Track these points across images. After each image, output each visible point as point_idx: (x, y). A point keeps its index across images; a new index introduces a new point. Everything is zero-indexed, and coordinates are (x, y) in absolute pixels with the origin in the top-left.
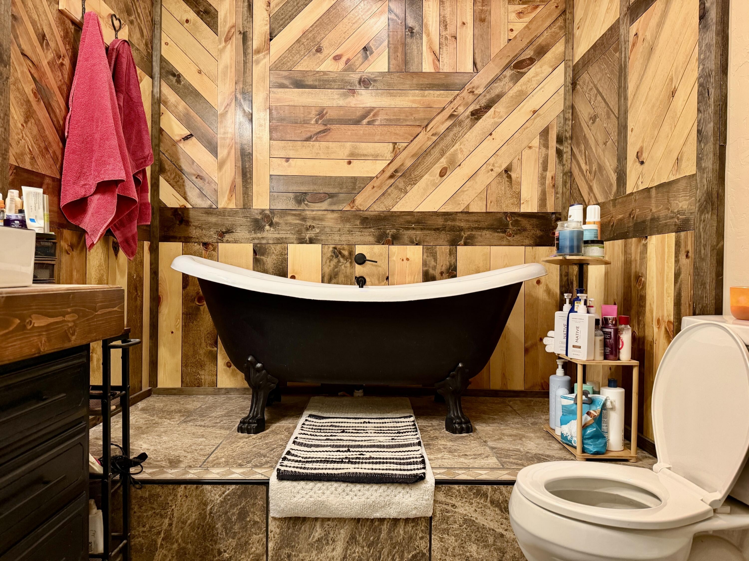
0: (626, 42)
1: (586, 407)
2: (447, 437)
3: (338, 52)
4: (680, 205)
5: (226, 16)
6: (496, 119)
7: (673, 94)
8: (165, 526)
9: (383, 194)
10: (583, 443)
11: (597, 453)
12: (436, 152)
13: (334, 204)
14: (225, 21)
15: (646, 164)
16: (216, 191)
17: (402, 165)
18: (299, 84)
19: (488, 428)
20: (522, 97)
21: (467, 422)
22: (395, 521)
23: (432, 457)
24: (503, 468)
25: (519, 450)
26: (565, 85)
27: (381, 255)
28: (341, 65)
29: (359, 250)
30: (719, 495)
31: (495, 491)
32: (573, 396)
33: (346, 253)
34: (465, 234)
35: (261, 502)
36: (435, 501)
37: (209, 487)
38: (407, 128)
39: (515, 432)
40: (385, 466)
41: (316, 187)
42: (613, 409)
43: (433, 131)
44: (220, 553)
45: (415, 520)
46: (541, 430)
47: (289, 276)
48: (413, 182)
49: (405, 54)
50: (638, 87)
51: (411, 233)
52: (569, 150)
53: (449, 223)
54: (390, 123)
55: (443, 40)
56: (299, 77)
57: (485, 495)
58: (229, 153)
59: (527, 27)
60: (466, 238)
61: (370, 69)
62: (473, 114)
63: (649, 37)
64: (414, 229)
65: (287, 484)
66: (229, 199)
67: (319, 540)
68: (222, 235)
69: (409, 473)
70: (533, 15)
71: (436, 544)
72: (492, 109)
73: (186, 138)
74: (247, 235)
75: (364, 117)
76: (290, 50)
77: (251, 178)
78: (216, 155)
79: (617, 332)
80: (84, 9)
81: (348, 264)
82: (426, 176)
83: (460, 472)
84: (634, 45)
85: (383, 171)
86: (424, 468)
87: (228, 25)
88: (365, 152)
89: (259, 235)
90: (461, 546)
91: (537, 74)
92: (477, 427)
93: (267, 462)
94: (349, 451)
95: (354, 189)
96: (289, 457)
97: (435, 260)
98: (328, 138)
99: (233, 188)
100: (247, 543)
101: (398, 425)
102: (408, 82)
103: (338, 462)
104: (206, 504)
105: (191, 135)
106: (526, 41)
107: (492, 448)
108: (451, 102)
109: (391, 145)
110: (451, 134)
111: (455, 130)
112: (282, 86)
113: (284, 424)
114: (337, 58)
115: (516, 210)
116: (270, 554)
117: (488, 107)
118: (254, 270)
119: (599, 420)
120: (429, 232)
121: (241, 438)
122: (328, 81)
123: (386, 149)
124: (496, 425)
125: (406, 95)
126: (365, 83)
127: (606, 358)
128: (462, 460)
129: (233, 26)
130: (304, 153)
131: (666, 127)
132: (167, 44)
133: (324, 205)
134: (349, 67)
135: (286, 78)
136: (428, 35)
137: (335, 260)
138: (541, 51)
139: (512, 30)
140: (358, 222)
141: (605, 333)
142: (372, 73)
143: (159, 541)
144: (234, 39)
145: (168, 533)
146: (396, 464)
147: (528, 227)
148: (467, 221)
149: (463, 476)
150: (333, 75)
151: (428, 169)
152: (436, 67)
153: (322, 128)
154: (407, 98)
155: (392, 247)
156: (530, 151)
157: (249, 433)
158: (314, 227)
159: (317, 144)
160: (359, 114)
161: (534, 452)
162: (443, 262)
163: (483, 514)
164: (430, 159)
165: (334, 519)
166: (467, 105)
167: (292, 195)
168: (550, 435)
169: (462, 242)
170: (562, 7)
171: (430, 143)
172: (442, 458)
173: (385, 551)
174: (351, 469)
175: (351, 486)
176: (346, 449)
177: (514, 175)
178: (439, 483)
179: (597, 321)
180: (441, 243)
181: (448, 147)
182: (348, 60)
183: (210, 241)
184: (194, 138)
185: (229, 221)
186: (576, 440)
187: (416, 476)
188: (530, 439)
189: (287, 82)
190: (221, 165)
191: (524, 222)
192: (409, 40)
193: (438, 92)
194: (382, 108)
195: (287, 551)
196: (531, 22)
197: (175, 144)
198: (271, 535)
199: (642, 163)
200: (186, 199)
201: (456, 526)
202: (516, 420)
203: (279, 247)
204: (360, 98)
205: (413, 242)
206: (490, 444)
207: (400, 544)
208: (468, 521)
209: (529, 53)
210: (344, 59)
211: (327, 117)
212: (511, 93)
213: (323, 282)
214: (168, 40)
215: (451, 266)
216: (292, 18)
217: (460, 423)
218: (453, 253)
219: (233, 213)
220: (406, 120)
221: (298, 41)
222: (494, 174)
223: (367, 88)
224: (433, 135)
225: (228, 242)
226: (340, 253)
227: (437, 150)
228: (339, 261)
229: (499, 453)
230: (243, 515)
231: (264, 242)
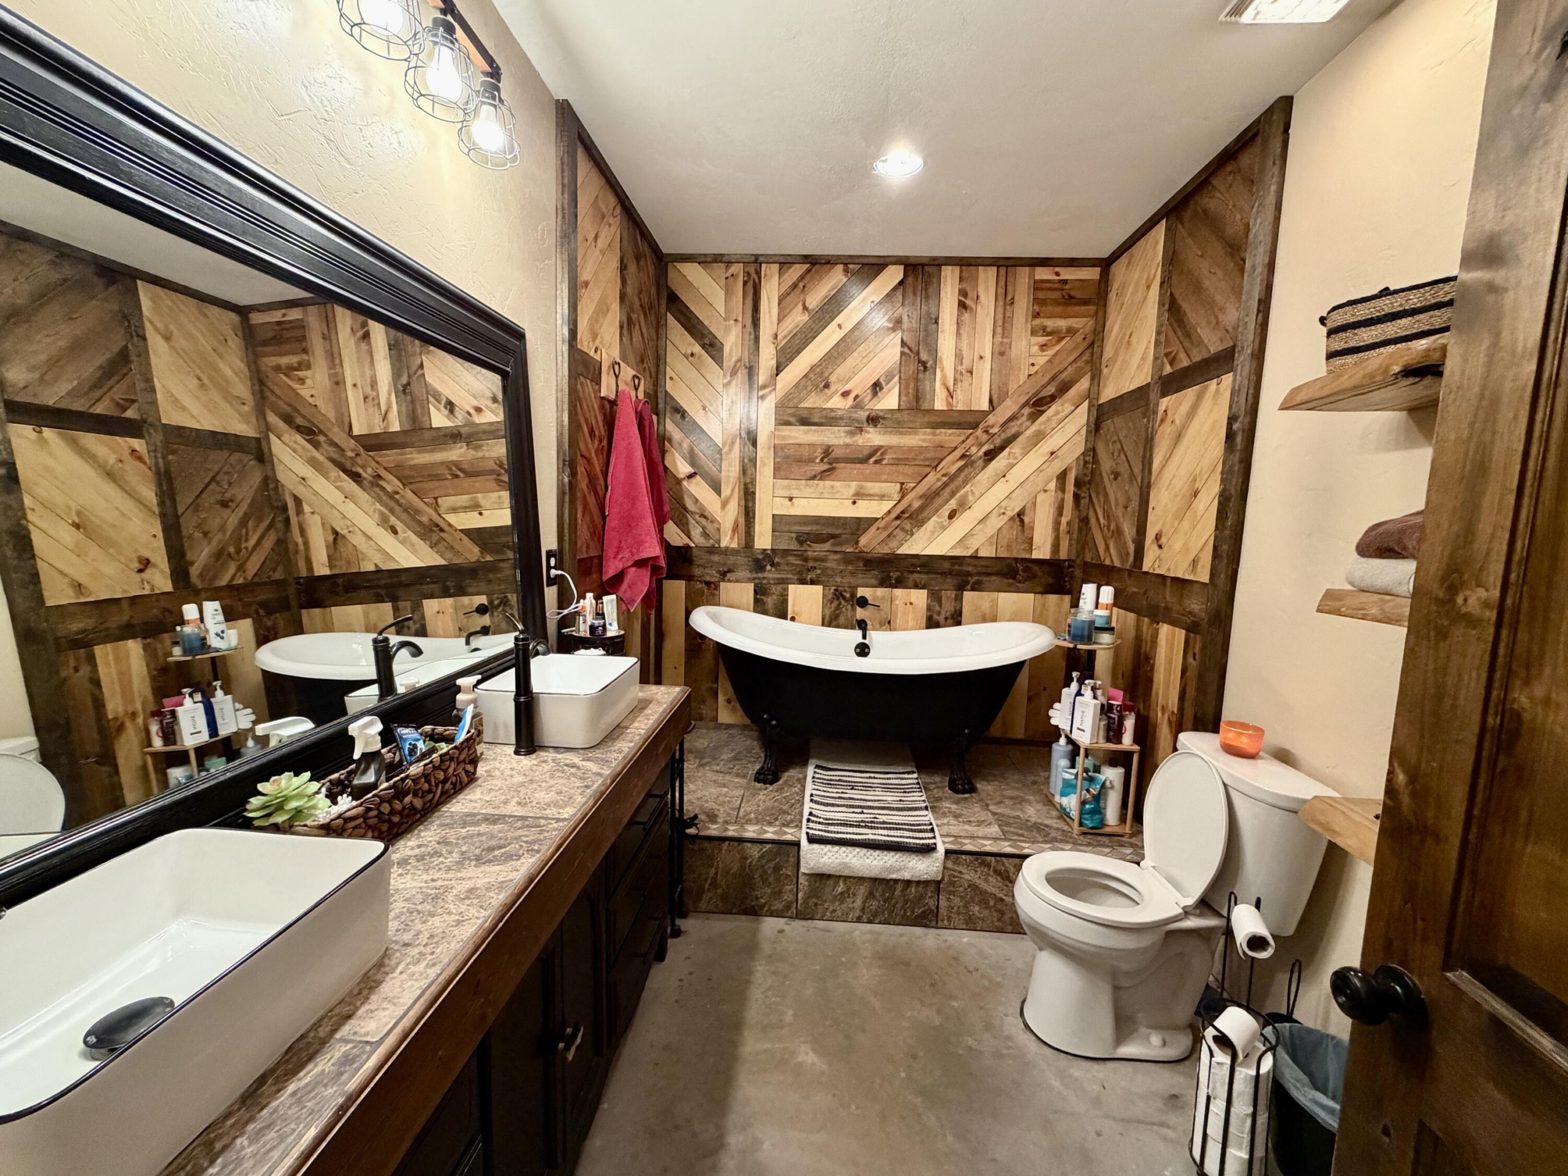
0: (1155, 413)
1: (1086, 783)
2: (950, 798)
3: (847, 388)
4: (1193, 606)
5: (731, 350)
6: (1011, 461)
7: (1196, 494)
8: (711, 875)
9: (889, 536)
10: (1081, 818)
11: (1092, 828)
12: (946, 493)
13: (837, 545)
14: (730, 355)
15: (1165, 549)
16: (719, 530)
17: (910, 506)
18: (805, 422)
19: (989, 788)
20: (1040, 437)
21: (970, 783)
22: (908, 883)
23: (939, 822)
24: (1006, 839)
25: (1018, 817)
26: (1088, 424)
27: (883, 598)
28: (850, 401)
29: (861, 592)
30: (1190, 901)
31: (997, 862)
32: (1074, 771)
33: (848, 595)
34: (972, 580)
35: (792, 860)
36: (944, 868)
37: (749, 845)
38: (917, 468)
39: (1015, 793)
40: (899, 833)
41: (819, 527)
42: (1112, 787)
43: (943, 472)
44: (757, 898)
45: (926, 883)
46: (1040, 791)
47: (789, 617)
48: (920, 523)
49: (917, 391)
50: (1163, 467)
51: (916, 576)
52: (1087, 495)
53: (956, 567)
54: (897, 462)
55: (958, 376)
56: (805, 414)
57: (989, 865)
58: (733, 491)
59: (1050, 361)
60: (974, 583)
61: (879, 406)
62: (986, 454)
63: (1178, 422)
64: (918, 572)
65: (816, 846)
66: (732, 539)
67: (841, 893)
68: (723, 575)
69: (921, 842)
70: (1057, 348)
71: (943, 903)
72: (1007, 450)
73: (690, 476)
74: (749, 575)
75: (871, 456)
76: (797, 385)
77: (754, 517)
78: (719, 494)
79: (1121, 719)
80: (617, 386)
81: (849, 607)
82: (934, 518)
83: (966, 841)
84: (1162, 421)
85: (889, 512)
86: (934, 838)
87: (734, 359)
88: (871, 492)
89: (760, 575)
90: (966, 906)
91: (1057, 413)
92: (978, 786)
93: (792, 821)
94: (862, 813)
95: (858, 530)
96: (812, 818)
97: (940, 606)
98: (833, 477)
99: (735, 529)
100: (780, 892)
101: (903, 782)
102: (919, 420)
103: (856, 826)
104: (746, 859)
105: (695, 473)
106: (1048, 376)
107: (994, 814)
108: (963, 442)
109: (898, 485)
110: (962, 475)
111: (967, 471)
112: (788, 423)
113: (793, 773)
114: (845, 394)
115: (1027, 556)
116: (800, 902)
117: (1002, 448)
118: (755, 611)
119: (1099, 798)
120: (934, 576)
121: (760, 789)
122: (835, 418)
123: (893, 489)
124: (996, 783)
125: (916, 433)
126: (874, 420)
127: (1108, 740)
128: (967, 827)
129: (740, 360)
130: (807, 492)
131: (1186, 523)
132: (671, 378)
133: (827, 546)
134: (858, 404)
135: (792, 415)
136: (942, 370)
137: (836, 602)
138: (1064, 388)
139: (1033, 365)
140: (861, 564)
141: (1109, 718)
142: (882, 410)
143: (707, 886)
144: (739, 374)
145: (714, 879)
146: (908, 830)
147: (1040, 574)
148: (975, 566)
149: (969, 847)
150: (840, 413)
151: (937, 510)
152: (949, 404)
153: (826, 467)
154: (917, 437)
155: (895, 590)
156: (1045, 495)
157: (765, 783)
158: (815, 568)
159: (821, 483)
160: (866, 452)
161: (1033, 820)
162: (948, 607)
163: (986, 881)
164: (939, 501)
165: (854, 878)
166: (981, 445)
167: (794, 535)
168: (1049, 801)
169: (969, 587)
170: (1089, 340)
171: (939, 484)
172: (948, 824)
173: (899, 906)
174: (870, 835)
175: (871, 852)
176: (859, 810)
177: (1026, 519)
178: (948, 853)
179: (1102, 706)
180: (947, 587)
181: (958, 489)
182: (857, 397)
183: (712, 580)
184: (698, 477)
185: (732, 560)
186: (1075, 814)
187: (928, 845)
188: (1029, 803)
189: (792, 420)
190: (724, 505)
191: (1036, 569)
192: (921, 376)
193: (950, 431)
194: (891, 447)
195: (814, 900)
196: (1054, 356)
197: (679, 482)
198: (800, 887)
199: (1160, 547)
200: (689, 537)
201: (961, 889)
202: (1016, 777)
203: (779, 587)
204: (867, 436)
205: (916, 586)
206: (992, 808)
207: (912, 901)
208: (973, 887)
209: (1051, 390)
210: (852, 396)
211: (833, 455)
212: (1028, 433)
213: (823, 625)
214: (673, 375)
215: (956, 611)
216: (799, 351)
217: (963, 785)
218: (959, 599)
219: (735, 552)
220: (915, 459)
221: (806, 376)
222: (1006, 518)
223: (875, 426)
224: (944, 475)
225: (729, 581)
226: (842, 595)
227: (948, 490)
228: (840, 604)
229: (1002, 821)
230: (777, 869)
231: (765, 582)
